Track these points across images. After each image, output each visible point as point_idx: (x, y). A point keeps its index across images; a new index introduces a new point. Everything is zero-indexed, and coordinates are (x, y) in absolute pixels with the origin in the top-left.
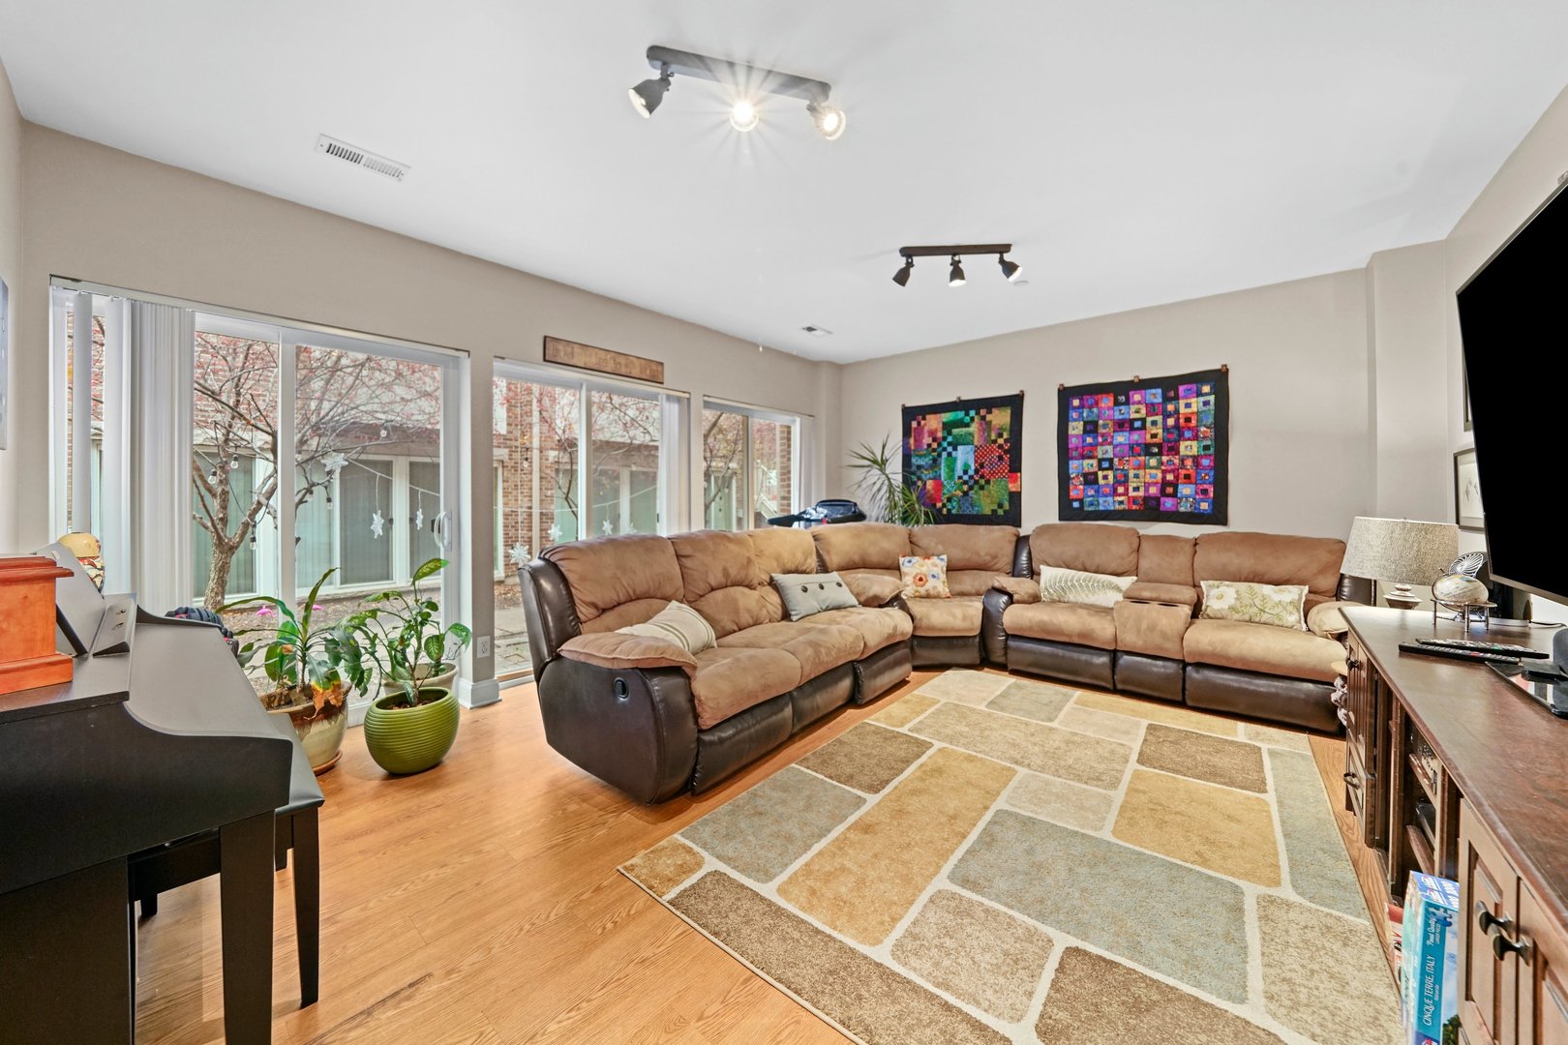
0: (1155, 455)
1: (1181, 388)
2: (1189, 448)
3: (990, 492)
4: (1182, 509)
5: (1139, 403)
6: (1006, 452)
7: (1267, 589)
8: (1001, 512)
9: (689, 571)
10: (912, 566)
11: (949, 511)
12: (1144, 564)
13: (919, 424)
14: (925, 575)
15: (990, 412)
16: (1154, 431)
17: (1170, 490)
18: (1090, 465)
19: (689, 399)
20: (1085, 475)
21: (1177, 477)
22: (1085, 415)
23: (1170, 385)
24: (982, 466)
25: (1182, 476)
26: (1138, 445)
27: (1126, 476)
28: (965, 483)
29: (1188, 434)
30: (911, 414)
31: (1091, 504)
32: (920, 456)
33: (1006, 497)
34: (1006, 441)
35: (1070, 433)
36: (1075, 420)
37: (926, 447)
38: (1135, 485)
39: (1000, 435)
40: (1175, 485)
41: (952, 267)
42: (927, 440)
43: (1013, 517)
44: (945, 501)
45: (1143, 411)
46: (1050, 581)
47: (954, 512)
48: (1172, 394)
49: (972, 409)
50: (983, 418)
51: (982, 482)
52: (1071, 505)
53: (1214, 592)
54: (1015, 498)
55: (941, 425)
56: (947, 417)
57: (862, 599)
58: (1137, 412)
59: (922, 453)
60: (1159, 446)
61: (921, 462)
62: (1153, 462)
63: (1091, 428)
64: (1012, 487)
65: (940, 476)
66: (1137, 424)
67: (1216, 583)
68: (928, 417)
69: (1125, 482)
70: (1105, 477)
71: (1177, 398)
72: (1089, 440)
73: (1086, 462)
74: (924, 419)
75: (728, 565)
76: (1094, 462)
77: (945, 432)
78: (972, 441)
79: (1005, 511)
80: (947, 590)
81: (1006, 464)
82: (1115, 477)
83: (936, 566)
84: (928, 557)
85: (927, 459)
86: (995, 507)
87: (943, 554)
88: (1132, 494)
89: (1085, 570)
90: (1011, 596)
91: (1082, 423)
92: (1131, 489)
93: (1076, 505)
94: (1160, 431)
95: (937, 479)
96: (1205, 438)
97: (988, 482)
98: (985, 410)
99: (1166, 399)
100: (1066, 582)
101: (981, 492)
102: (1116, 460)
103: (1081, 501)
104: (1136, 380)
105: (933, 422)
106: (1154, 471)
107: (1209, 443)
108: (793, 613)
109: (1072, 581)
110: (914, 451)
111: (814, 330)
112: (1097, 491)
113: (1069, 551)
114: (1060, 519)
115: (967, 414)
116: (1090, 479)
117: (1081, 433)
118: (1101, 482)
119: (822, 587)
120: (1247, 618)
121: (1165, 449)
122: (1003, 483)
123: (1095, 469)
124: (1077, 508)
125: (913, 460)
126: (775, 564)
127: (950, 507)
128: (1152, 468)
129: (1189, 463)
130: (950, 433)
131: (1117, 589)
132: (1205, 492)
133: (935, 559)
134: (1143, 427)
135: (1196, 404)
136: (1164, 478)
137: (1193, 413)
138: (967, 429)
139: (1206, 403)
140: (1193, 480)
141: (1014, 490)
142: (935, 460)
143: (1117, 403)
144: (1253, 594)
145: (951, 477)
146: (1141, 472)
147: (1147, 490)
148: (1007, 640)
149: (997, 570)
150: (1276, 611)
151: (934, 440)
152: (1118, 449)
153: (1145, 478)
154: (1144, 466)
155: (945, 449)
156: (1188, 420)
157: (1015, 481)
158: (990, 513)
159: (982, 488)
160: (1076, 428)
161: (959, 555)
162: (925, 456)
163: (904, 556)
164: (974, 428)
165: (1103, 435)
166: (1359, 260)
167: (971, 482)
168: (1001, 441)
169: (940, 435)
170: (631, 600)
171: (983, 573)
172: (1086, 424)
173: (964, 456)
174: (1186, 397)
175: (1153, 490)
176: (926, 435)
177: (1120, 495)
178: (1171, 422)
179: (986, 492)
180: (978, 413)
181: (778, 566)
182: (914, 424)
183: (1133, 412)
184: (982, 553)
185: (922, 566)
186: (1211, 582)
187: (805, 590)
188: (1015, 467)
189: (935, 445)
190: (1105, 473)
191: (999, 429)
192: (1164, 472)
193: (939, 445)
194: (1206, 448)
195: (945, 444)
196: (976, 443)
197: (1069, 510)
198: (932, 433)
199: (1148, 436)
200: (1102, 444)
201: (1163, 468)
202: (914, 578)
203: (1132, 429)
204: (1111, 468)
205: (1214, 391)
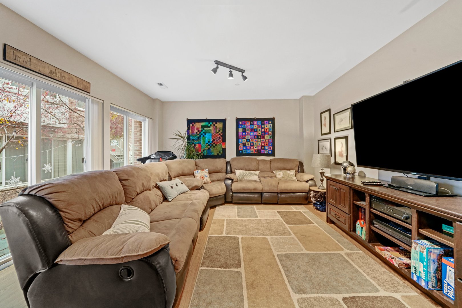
0: (260, 138)
1: (265, 122)
2: (267, 137)
3: (216, 148)
4: (266, 153)
5: (256, 124)
6: (221, 136)
7: (288, 172)
8: (220, 154)
9: (128, 187)
10: (198, 174)
11: (203, 154)
12: (260, 168)
13: (193, 125)
14: (203, 176)
15: (216, 123)
16: (259, 132)
17: (263, 148)
18: (244, 141)
19: (103, 104)
20: (243, 144)
21: (264, 144)
22: (243, 126)
23: (262, 121)
24: (214, 140)
25: (265, 144)
26: (256, 136)
27: (253, 144)
28: (209, 145)
29: (267, 134)
30: (190, 122)
31: (245, 151)
32: (193, 136)
33: (221, 150)
34: (221, 133)
35: (239, 131)
36: (240, 128)
37: (195, 133)
38: (255, 146)
39: (220, 131)
40: (264, 146)
41: (229, 72)
42: (196, 131)
43: (223, 156)
44: (202, 151)
45: (257, 127)
46: (239, 174)
47: (205, 154)
48: (263, 123)
49: (211, 122)
50: (214, 125)
51: (214, 145)
52: (240, 152)
53: (277, 173)
54: (224, 150)
55: (201, 126)
56: (203, 124)
57: (190, 188)
58: (256, 127)
59: (194, 135)
60: (260, 136)
61: (194, 138)
62: (259, 140)
63: (244, 131)
64: (223, 147)
65: (200, 143)
66: (256, 130)
67: (277, 171)
68: (196, 123)
69: (253, 145)
70: (248, 144)
71: (264, 124)
72: (244, 134)
73: (243, 140)
74: (195, 124)
75: (144, 182)
76: (245, 140)
77: (202, 129)
78: (211, 132)
79: (221, 154)
80: (210, 180)
81: (221, 140)
82: (250, 144)
83: (205, 173)
84: (203, 170)
85: (196, 137)
86: (218, 153)
87: (207, 169)
88: (255, 149)
89: (246, 170)
90: (232, 180)
91: (242, 129)
92: (254, 147)
93: (241, 152)
94: (261, 132)
95: (199, 144)
96: (270, 135)
97: (216, 145)
98: (215, 123)
99: (262, 124)
100: (244, 174)
101: (214, 148)
102: (251, 139)
103: (242, 151)
104: (255, 119)
105: (198, 125)
106: (259, 143)
107: (271, 136)
108: (169, 198)
109: (245, 174)
110: (191, 134)
111: (162, 85)
112: (246, 148)
113: (242, 165)
114: (237, 156)
115: (209, 124)
116: (244, 145)
117: (242, 131)
118: (247, 145)
119: (177, 186)
120: (285, 179)
121: (262, 137)
122: (220, 145)
123: (245, 142)
124: (241, 153)
125: (191, 137)
126: (157, 178)
127: (204, 153)
128: (259, 142)
129: (267, 141)
130: (204, 129)
131: (256, 175)
132: (270, 148)
133: (205, 170)
134: (257, 131)
135: (268, 126)
136: (262, 145)
137: (268, 128)
138: (209, 128)
139: (270, 126)
140: (268, 145)
141: (224, 147)
142: (199, 138)
143: (251, 124)
144: (286, 173)
145: (204, 143)
146: (257, 143)
147: (258, 148)
148: (232, 194)
149: (222, 172)
150: (291, 176)
151: (198, 131)
152: (251, 136)
153: (257, 145)
154: (258, 142)
155: (202, 134)
156: (267, 130)
157: (224, 145)
158: (217, 155)
159: (214, 147)
160: (241, 130)
161: (212, 168)
162: (195, 136)
163: (195, 170)
164: (211, 128)
165: (247, 133)
166: (298, 97)
167: (211, 145)
168: (220, 133)
169: (200, 129)
170: (100, 210)
171: (218, 173)
172: (243, 129)
173: (208, 137)
174: (266, 124)
175: (260, 148)
176: (195, 129)
177: (252, 149)
178: (263, 130)
179: (215, 148)
180: (213, 124)
181: (159, 179)
182: (191, 125)
183: (255, 127)
184: (219, 167)
185: (202, 173)
186: (276, 171)
187: (172, 187)
188: (224, 141)
189: (198, 133)
190: (248, 143)
191: (219, 129)
192: (262, 143)
193: (200, 133)
194: (270, 137)
195: (202, 133)
196: (212, 133)
197: (239, 153)
198: (198, 129)
199: (258, 134)
200: (247, 135)
201: (261, 142)
202: (200, 177)
203: (254, 131)
204: (249, 142)
205: (272, 123)
